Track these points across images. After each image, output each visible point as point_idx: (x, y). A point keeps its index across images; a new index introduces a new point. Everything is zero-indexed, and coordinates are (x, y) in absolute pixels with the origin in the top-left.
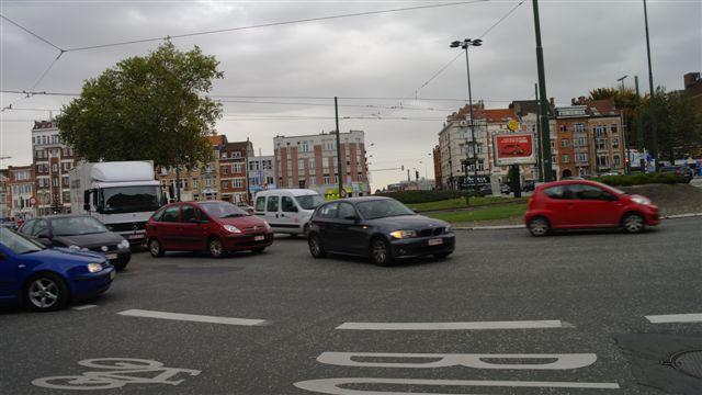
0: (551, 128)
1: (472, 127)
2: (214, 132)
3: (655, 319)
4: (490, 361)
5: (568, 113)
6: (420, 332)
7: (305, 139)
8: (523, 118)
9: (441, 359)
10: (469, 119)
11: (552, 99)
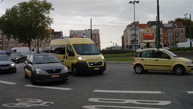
0: (161, 30)
1: (135, 29)
2: (50, 28)
4: (139, 102)
5: (167, 26)
6: (119, 93)
7: (80, 32)
8: (152, 27)
9: (125, 101)
10: (134, 27)
11: (162, 21)
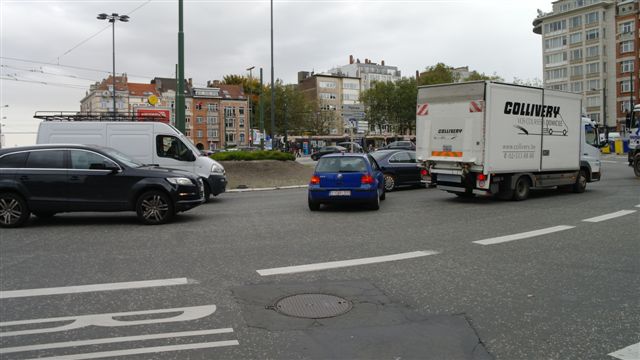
0: (187, 105)
1: (114, 97)
3: (263, 272)
4: (123, 319)
5: (203, 93)
6: (53, 297)
8: (163, 94)
9: (74, 321)
10: (111, 90)
11: (190, 79)
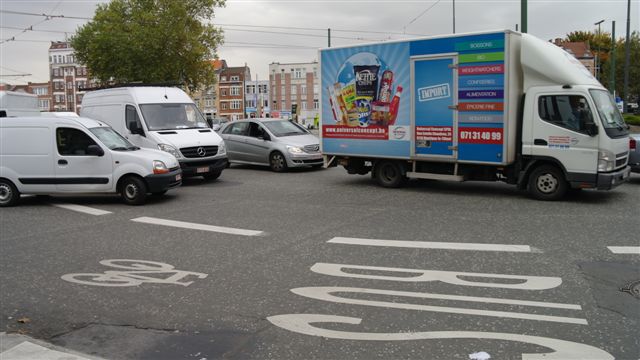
2: (216, 57)
3: (616, 250)
4: (466, 278)
6: (404, 249)
7: (299, 66)
9: (422, 274)
